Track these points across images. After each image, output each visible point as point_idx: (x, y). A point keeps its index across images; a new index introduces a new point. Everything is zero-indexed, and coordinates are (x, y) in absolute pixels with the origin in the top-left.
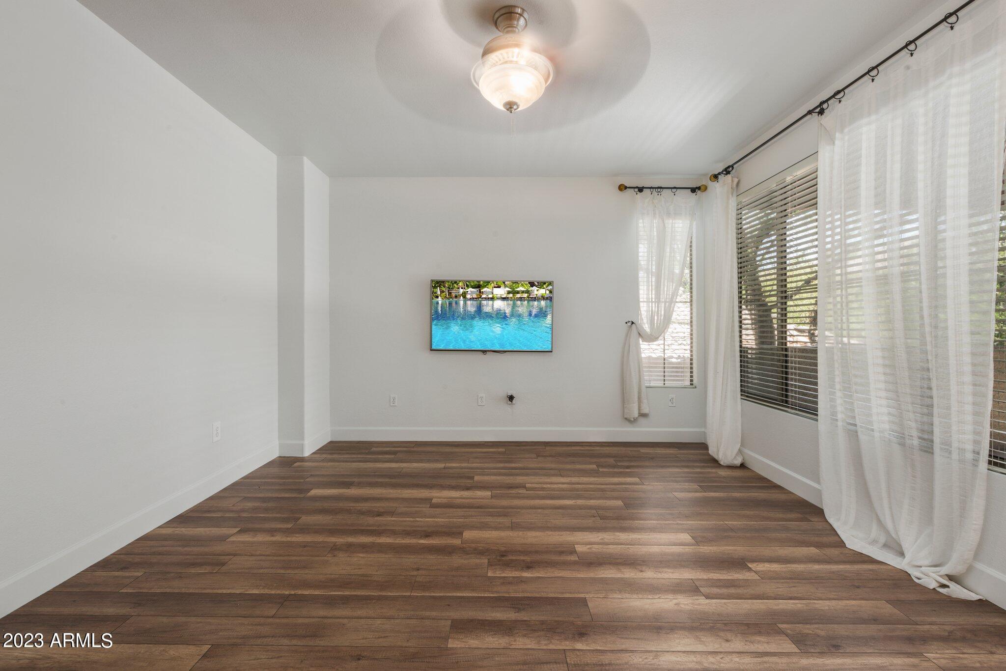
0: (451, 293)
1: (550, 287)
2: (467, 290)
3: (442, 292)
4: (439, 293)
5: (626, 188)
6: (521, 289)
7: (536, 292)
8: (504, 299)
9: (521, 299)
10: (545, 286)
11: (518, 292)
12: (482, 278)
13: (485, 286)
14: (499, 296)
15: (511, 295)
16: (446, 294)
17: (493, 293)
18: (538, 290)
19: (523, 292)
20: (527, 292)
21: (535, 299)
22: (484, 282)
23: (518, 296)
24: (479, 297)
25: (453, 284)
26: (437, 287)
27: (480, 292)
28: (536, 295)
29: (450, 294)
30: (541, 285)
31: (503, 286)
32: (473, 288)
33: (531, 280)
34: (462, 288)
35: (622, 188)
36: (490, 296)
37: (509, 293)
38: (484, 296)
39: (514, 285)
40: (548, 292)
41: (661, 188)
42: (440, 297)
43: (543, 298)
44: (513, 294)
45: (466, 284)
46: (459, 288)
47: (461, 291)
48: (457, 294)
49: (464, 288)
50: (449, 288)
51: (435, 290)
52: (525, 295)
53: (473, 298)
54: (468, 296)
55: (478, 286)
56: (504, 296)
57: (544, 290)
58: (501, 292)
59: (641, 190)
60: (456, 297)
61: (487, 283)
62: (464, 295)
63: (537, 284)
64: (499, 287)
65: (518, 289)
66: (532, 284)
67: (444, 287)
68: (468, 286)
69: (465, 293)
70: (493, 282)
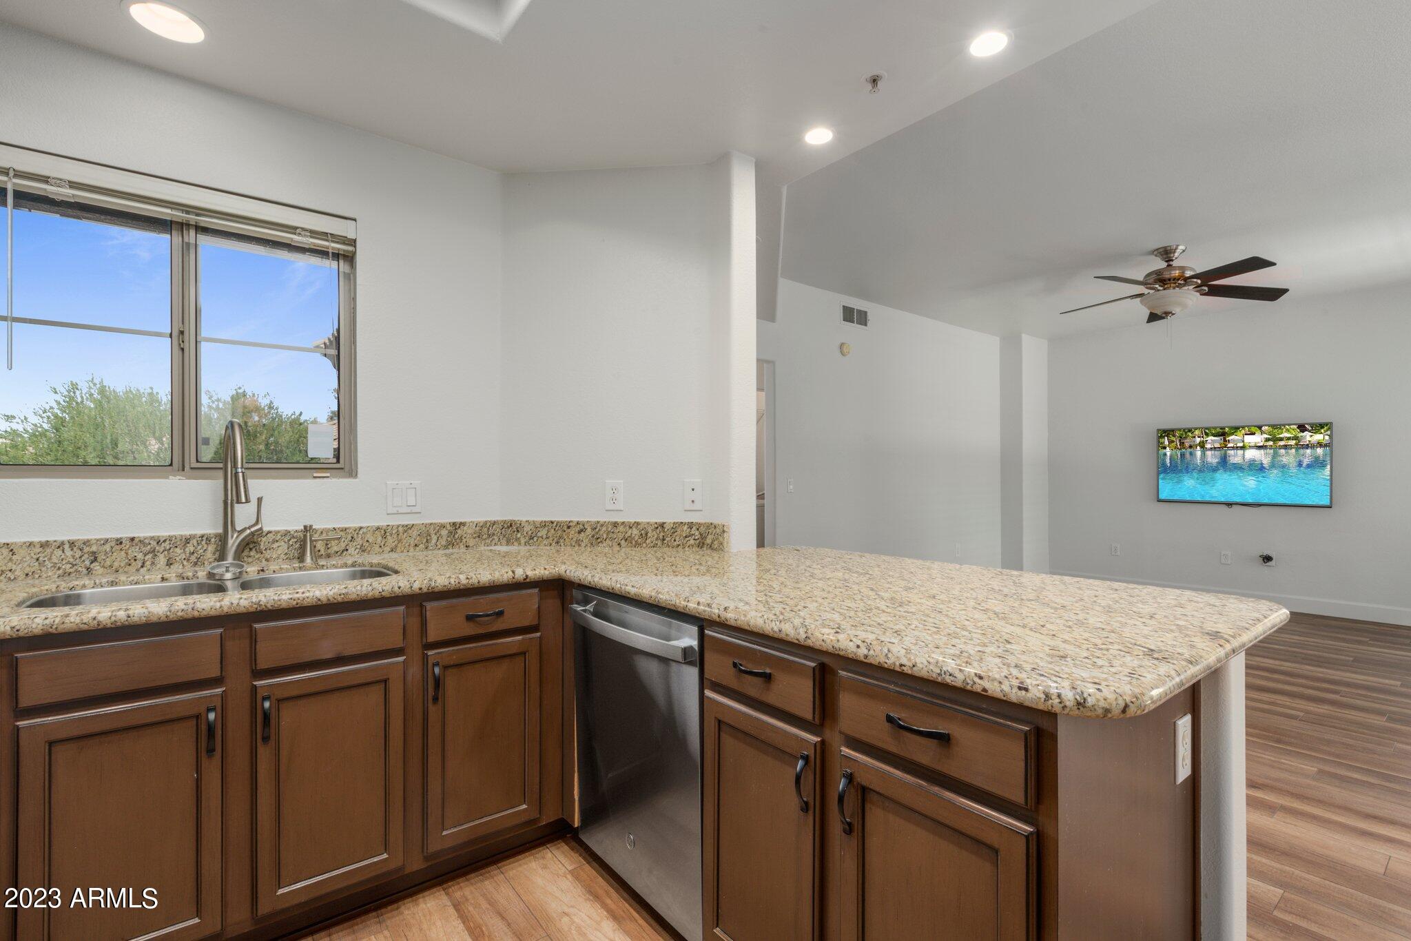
0: (1183, 443)
1: (1329, 433)
2: (1207, 439)
3: (1171, 442)
4: (1167, 443)
6: (1286, 435)
7: (1308, 438)
8: (1260, 447)
9: (1285, 447)
10: (1322, 431)
11: (1281, 439)
12: (1226, 421)
13: (1232, 434)
14: (1253, 444)
15: (1271, 443)
16: (1177, 445)
17: (1243, 441)
18: (1311, 436)
19: (1289, 439)
20: (1296, 438)
21: (1307, 446)
22: (1231, 428)
23: (1282, 443)
24: (1224, 446)
25: (1186, 433)
26: (1164, 436)
27: (1225, 440)
28: (1309, 441)
29: (1182, 444)
30: (1318, 427)
31: (1258, 433)
32: (1215, 436)
33: (1301, 422)
34: (1199, 437)
36: (1241, 445)
37: (1267, 440)
38: (1230, 445)
39: (1276, 430)
40: (1327, 437)
42: (1168, 448)
43: (1320, 445)
44: (1274, 441)
45: (1205, 432)
46: (1195, 437)
47: (1198, 440)
48: (1192, 444)
49: (1203, 437)
50: (1181, 437)
51: (1161, 440)
52: (1293, 442)
53: (1215, 448)
54: (1208, 446)
55: (1223, 434)
56: (1261, 444)
57: (1322, 435)
58: (1258, 439)
60: (1191, 447)
61: (1236, 429)
62: (1202, 445)
63: (1310, 429)
64: (1253, 434)
65: (1281, 436)
66: (1302, 428)
67: (1174, 436)
68: (1207, 434)
69: (1203, 442)
70: (1243, 427)
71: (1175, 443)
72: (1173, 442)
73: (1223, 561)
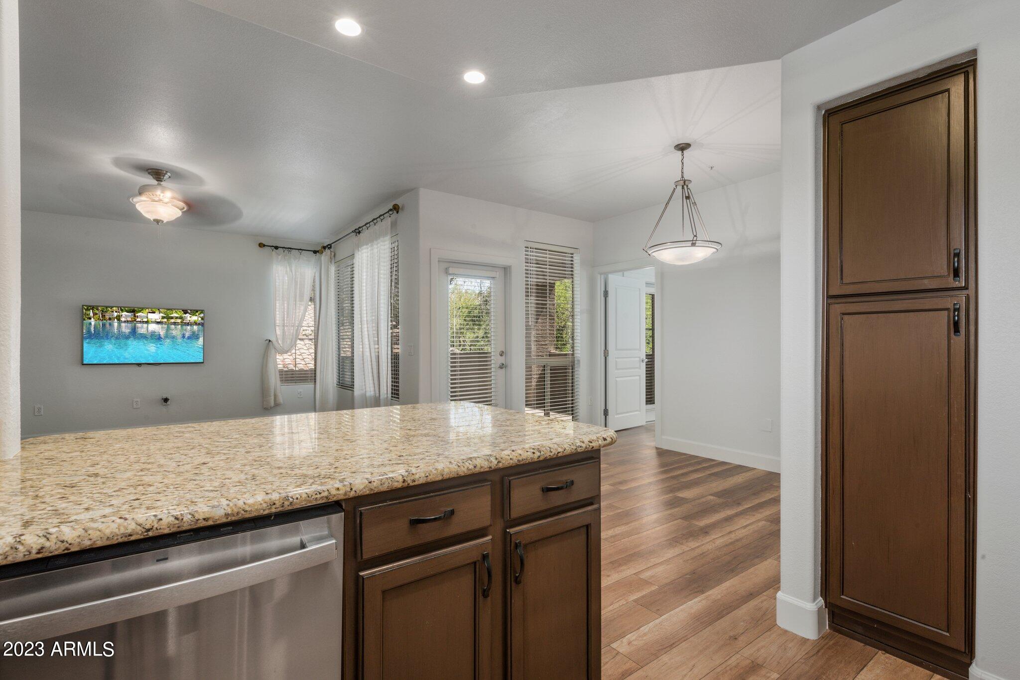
0: (104, 316)
1: (202, 315)
2: (122, 314)
3: (95, 314)
4: (92, 315)
5: (264, 246)
6: (175, 315)
7: (189, 319)
8: (158, 323)
9: (175, 323)
10: (197, 314)
11: (172, 318)
12: (137, 302)
13: (140, 312)
14: (153, 320)
15: (165, 320)
16: (99, 317)
17: (147, 318)
18: (191, 317)
19: (177, 318)
20: (181, 318)
21: (188, 324)
22: (139, 308)
23: (172, 321)
24: (134, 320)
25: (107, 308)
26: (90, 310)
27: (135, 316)
28: (189, 321)
29: (103, 316)
30: (194, 312)
31: (157, 312)
32: (127, 312)
33: (185, 308)
34: (116, 312)
35: (261, 245)
36: (145, 320)
37: (163, 318)
38: (139, 320)
39: (169, 311)
40: (200, 319)
41: (291, 248)
42: (92, 319)
43: (196, 323)
44: (167, 319)
45: (120, 309)
46: (113, 312)
47: (115, 314)
48: (111, 316)
49: (119, 312)
50: (103, 311)
51: (88, 312)
52: (179, 321)
53: (128, 321)
54: (123, 319)
55: (133, 311)
56: (159, 321)
57: (197, 317)
58: (156, 316)
59: (276, 248)
60: (110, 319)
61: (141, 310)
62: (118, 318)
63: (190, 312)
64: (154, 312)
65: (172, 315)
66: (185, 312)
67: (98, 310)
68: (122, 310)
69: (119, 316)
70: (148, 308)
71: (98, 316)
72: (96, 314)
73: (135, 406)
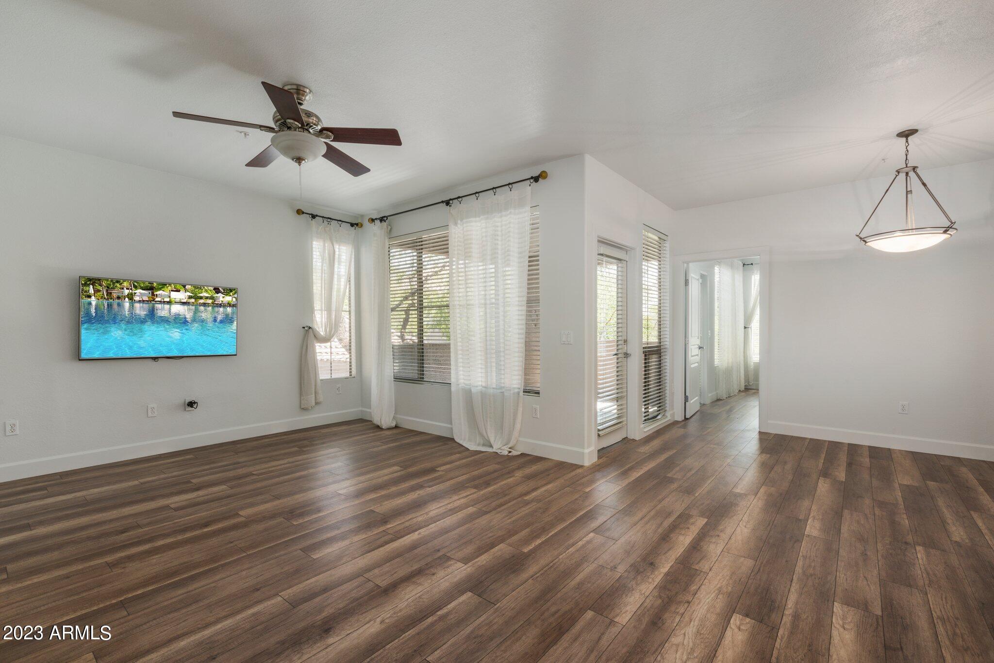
0: (111, 293)
1: (236, 296)
2: (135, 292)
3: (96, 291)
4: (93, 292)
5: (303, 213)
6: (205, 294)
7: (221, 299)
8: (184, 303)
9: (204, 305)
10: (231, 294)
11: (201, 298)
12: (155, 277)
13: (160, 289)
14: (178, 300)
15: (193, 300)
16: (103, 294)
17: (170, 297)
18: (223, 297)
19: (207, 298)
20: (212, 298)
21: (220, 305)
22: (159, 284)
23: (202, 301)
24: (152, 300)
25: (114, 283)
26: (90, 284)
27: (153, 294)
28: (222, 301)
29: (109, 294)
30: (228, 291)
31: (182, 290)
32: (143, 290)
33: (217, 285)
34: (127, 289)
35: (300, 212)
36: (167, 300)
37: (190, 297)
38: (158, 299)
39: (197, 290)
40: (234, 299)
41: (330, 219)
42: (93, 297)
43: (229, 305)
44: (195, 299)
45: (134, 285)
46: (123, 289)
47: (126, 292)
48: (120, 295)
49: (131, 289)
50: (108, 287)
51: (86, 288)
52: (210, 301)
53: (143, 301)
54: (137, 298)
55: (151, 288)
56: (185, 301)
57: (231, 297)
58: (182, 296)
59: (314, 216)
60: (119, 298)
61: (163, 285)
62: (131, 297)
63: (223, 291)
64: (178, 291)
65: (201, 295)
66: (217, 290)
67: (101, 285)
68: (136, 287)
69: (132, 294)
70: (170, 285)
71: (101, 293)
72: (99, 291)
73: (150, 414)
